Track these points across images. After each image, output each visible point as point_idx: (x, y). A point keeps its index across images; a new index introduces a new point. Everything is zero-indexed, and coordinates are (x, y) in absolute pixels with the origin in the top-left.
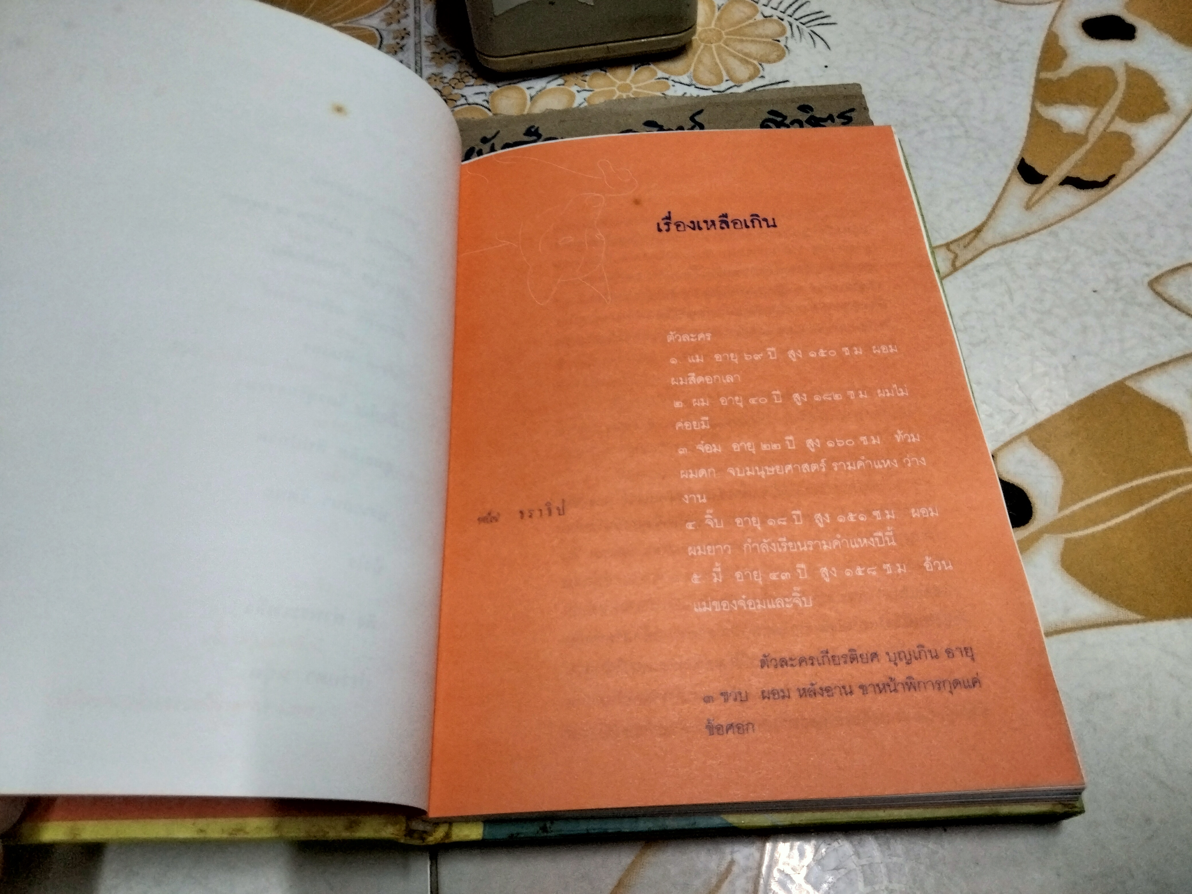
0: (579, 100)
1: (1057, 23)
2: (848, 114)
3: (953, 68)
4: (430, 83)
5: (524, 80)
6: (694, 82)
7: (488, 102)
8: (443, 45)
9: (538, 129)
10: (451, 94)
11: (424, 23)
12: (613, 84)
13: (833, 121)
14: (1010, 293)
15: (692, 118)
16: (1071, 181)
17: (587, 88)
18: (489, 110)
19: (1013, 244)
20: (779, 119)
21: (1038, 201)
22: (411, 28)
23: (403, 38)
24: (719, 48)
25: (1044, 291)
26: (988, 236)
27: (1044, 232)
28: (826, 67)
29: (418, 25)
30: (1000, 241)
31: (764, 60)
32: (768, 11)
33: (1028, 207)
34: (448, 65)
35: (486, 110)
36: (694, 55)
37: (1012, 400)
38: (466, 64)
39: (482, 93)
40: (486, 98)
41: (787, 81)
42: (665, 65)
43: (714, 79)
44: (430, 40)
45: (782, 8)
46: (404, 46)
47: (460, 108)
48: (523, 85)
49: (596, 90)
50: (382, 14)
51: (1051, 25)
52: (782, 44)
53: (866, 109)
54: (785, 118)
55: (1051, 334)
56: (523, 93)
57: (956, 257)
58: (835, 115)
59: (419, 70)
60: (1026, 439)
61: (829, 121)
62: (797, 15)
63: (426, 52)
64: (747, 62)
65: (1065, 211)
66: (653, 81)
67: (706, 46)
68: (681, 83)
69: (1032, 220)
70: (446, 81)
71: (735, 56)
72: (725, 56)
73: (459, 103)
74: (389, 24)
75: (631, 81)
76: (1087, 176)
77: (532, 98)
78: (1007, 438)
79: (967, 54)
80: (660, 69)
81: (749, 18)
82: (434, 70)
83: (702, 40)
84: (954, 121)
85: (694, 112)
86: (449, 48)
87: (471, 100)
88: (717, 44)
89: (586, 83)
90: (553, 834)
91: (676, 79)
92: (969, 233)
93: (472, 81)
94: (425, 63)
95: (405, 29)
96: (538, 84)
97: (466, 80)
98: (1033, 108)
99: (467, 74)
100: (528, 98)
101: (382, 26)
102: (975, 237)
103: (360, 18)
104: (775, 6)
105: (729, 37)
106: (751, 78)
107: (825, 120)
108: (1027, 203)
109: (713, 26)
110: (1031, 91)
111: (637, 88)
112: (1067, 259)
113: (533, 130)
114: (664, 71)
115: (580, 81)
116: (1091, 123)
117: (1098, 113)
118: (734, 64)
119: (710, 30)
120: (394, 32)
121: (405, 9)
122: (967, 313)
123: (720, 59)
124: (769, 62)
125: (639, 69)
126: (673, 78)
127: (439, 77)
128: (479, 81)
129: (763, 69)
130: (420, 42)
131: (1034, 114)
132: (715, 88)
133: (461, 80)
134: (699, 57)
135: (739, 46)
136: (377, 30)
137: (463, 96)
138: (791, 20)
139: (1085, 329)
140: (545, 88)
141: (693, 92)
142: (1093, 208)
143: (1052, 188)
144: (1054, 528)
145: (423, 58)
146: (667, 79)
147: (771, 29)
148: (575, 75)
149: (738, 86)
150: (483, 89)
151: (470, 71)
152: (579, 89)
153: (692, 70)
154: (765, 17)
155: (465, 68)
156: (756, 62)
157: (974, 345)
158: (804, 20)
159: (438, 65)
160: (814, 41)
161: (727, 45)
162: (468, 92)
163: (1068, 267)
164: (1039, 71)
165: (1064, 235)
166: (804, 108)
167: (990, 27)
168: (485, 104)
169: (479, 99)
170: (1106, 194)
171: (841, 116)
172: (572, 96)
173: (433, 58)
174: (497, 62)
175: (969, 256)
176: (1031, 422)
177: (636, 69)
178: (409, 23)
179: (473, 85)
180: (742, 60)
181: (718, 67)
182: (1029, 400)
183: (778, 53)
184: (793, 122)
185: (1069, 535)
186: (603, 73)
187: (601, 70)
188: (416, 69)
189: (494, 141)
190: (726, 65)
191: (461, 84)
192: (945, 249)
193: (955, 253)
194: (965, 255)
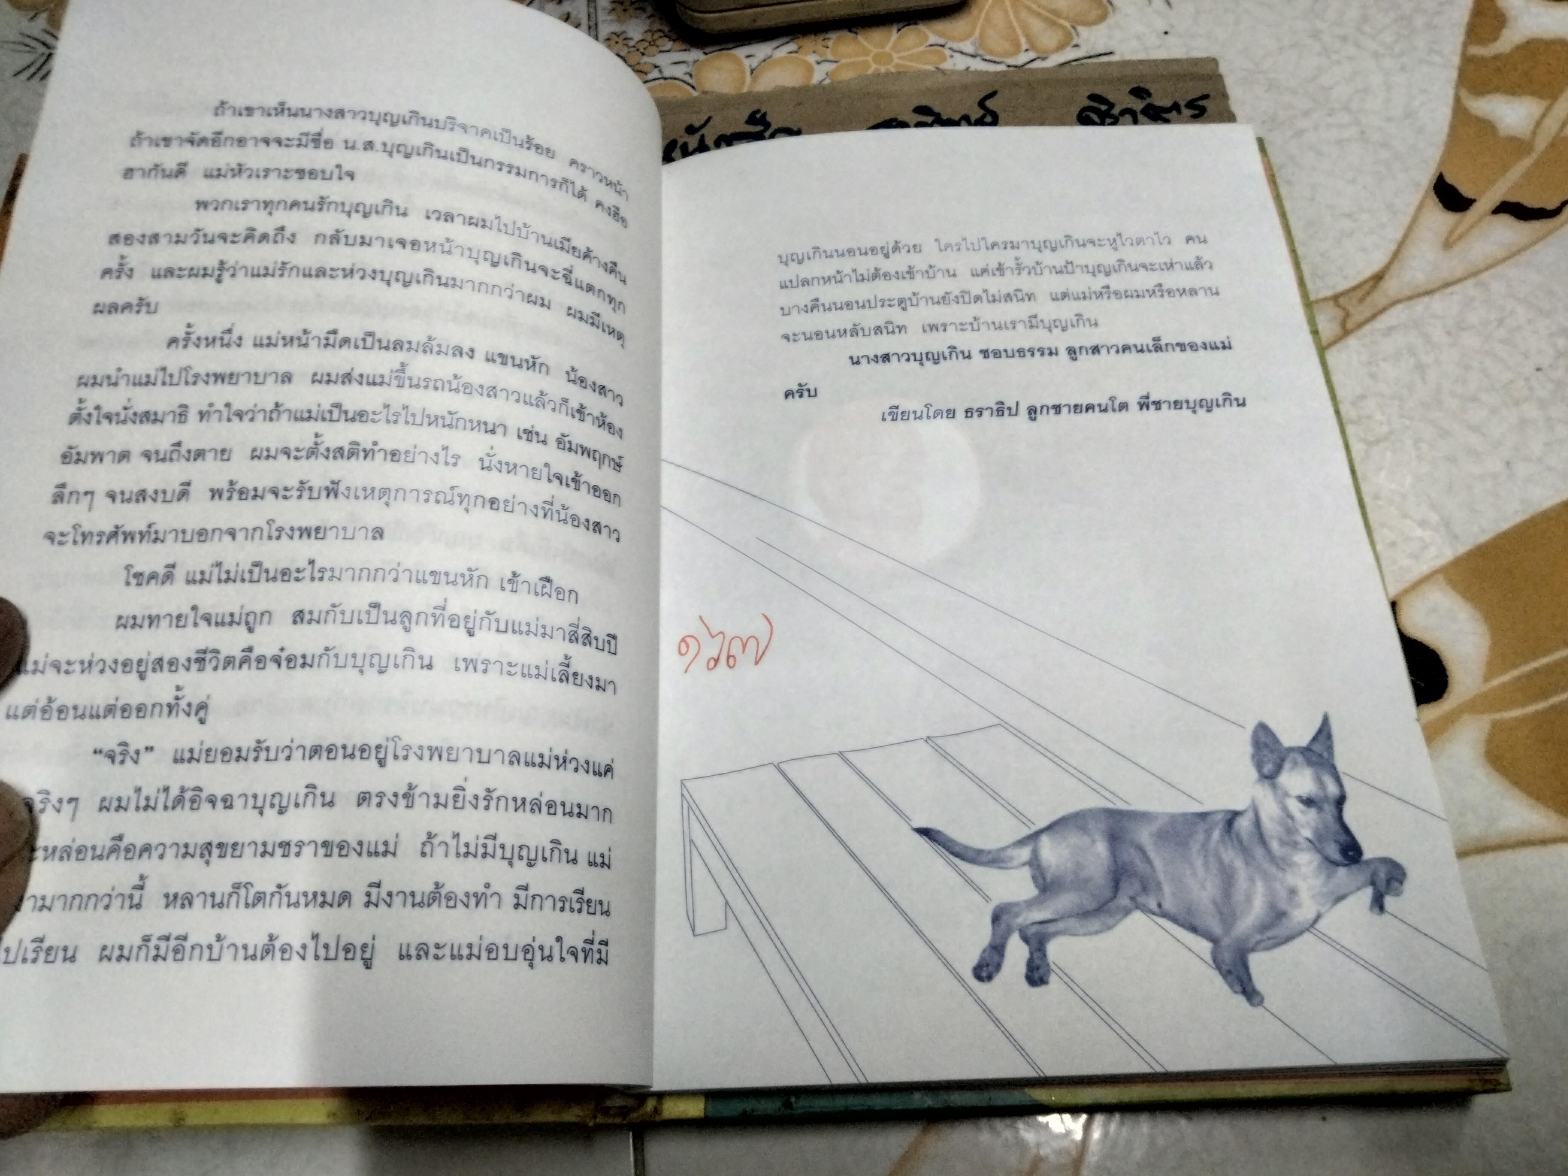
0: (819, 74)
2: (1201, 103)
3: (1344, 39)
4: (609, 47)
5: (742, 45)
6: (981, 52)
7: (691, 76)
9: (765, 114)
10: (640, 63)
12: (866, 53)
13: (1179, 112)
14: (1421, 368)
15: (982, 104)
16: (1507, 208)
17: (830, 57)
18: (693, 87)
19: (1426, 299)
20: (1104, 108)
21: (1460, 237)
25: (1467, 368)
26: (1391, 287)
27: (1470, 282)
28: (1166, 33)
30: (1406, 293)
31: (1078, 21)
33: (1448, 245)
34: (634, 21)
35: (689, 88)
36: (980, 11)
37: (1423, 523)
38: (660, 19)
39: (683, 62)
40: (688, 70)
41: (1111, 53)
42: (940, 26)
43: (1007, 46)
47: (654, 83)
48: (741, 52)
49: (843, 61)
53: (1225, 96)
54: (1111, 105)
55: (1475, 429)
56: (739, 63)
57: (1347, 315)
58: (1182, 103)
59: (593, 28)
60: (1440, 577)
61: (1174, 112)
63: (604, 1)
64: (1053, 24)
65: (1500, 253)
66: (922, 48)
68: (962, 53)
69: (1452, 265)
70: (632, 43)
71: (1038, 15)
72: (1024, 14)
73: (652, 76)
75: (894, 48)
76: (1531, 201)
77: (752, 71)
78: (1414, 577)
79: (1365, 19)
80: (933, 32)
82: (616, 28)
84: (1345, 118)
85: (984, 94)
87: (667, 73)
89: (828, 51)
90: (799, 1111)
91: (955, 46)
92: (1366, 282)
93: (669, 45)
94: (602, 16)
96: (762, 50)
97: (659, 42)
98: (1457, 100)
99: (661, 34)
100: (748, 71)
102: (1374, 288)
106: (1061, 47)
107: (1168, 110)
108: (1447, 239)
110: (1454, 73)
111: (901, 58)
112: (1501, 322)
113: (758, 116)
114: (941, 35)
115: (820, 47)
116: (1538, 124)
117: (1548, 109)
118: (1036, 25)
122: (1363, 397)
123: (1017, 18)
124: (1086, 24)
125: (903, 30)
126: (950, 44)
127: (622, 38)
128: (678, 45)
129: (1078, 35)
131: (1459, 108)
132: (1011, 61)
133: (653, 43)
134: (987, 14)
137: (656, 67)
139: (1523, 423)
140: (770, 57)
141: (978, 65)
143: (1480, 220)
144: (1477, 705)
145: (600, 13)
146: (942, 46)
148: (813, 36)
149: (1044, 59)
150: (684, 56)
151: (666, 29)
152: (819, 58)
153: (977, 33)
155: (657, 26)
156: (1067, 25)
157: (1371, 444)
159: (619, 21)
162: (663, 60)
163: (1502, 333)
164: (1465, 45)
165: (1497, 287)
166: (1139, 92)
168: (687, 78)
169: (679, 71)
170: (1557, 229)
171: (1190, 105)
172: (810, 70)
173: (614, 9)
174: (703, 20)
175: (1364, 315)
176: (1449, 554)
177: (899, 30)
179: (669, 51)
180: (1046, 20)
181: (1014, 30)
182: (1447, 524)
183: (1099, 12)
184: (1124, 112)
185: (1497, 716)
186: (852, 35)
187: (850, 31)
188: (590, 28)
189: (704, 131)
190: (1025, 28)
191: (653, 49)
192: (1331, 303)
193: (1344, 309)
194: (1359, 313)
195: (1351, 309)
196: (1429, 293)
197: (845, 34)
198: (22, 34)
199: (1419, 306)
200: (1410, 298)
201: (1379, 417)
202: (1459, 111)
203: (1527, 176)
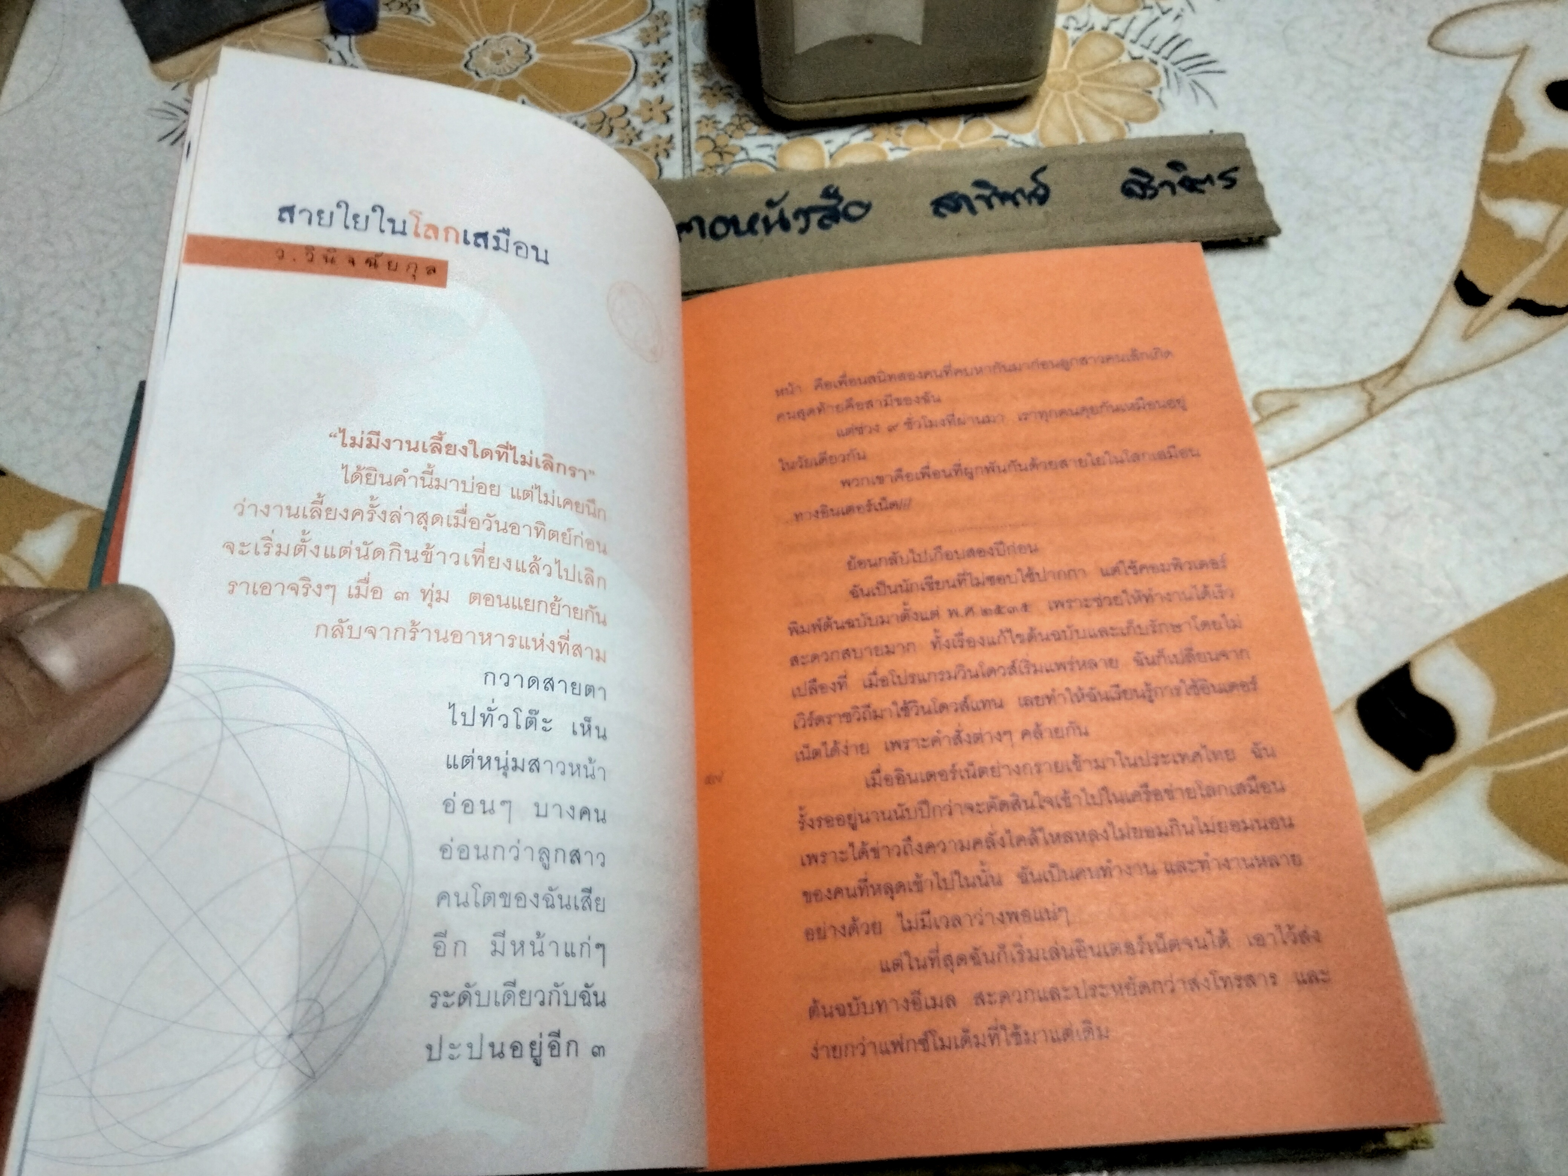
0: (891, 157)
1: (1512, 88)
2: (1231, 175)
3: (1375, 142)
5: (822, 131)
7: (774, 158)
8: (717, 77)
9: (837, 190)
10: (727, 146)
11: (690, 45)
12: (936, 141)
13: (1212, 182)
14: (1439, 450)
15: (1034, 177)
16: (1522, 305)
17: (902, 145)
18: (777, 169)
19: (1445, 386)
20: (1144, 180)
21: (1478, 330)
22: (674, 52)
23: (664, 65)
24: (1073, 98)
25: (1481, 451)
26: (1414, 374)
29: (682, 47)
30: (1427, 380)
31: (1131, 118)
32: (1137, 51)
33: (1466, 337)
34: (722, 106)
35: (773, 170)
36: (1041, 104)
37: (1437, 592)
38: (747, 105)
39: (767, 146)
40: (773, 153)
42: (1004, 118)
43: (1065, 140)
44: (699, 68)
45: (1155, 46)
46: (665, 75)
47: (741, 164)
48: (820, 138)
49: (915, 146)
50: (636, 30)
51: (1505, 90)
52: (1155, 96)
53: (1252, 169)
54: (1151, 178)
55: (1488, 507)
56: (818, 147)
57: (1373, 399)
58: (1215, 176)
59: (685, 110)
60: (1452, 642)
61: (1208, 185)
62: (1176, 57)
63: (695, 86)
64: (1110, 120)
65: (1513, 346)
66: (988, 139)
67: (1055, 95)
68: (1024, 144)
69: (1470, 355)
70: (721, 126)
71: (1094, 111)
72: (1081, 110)
73: (738, 158)
74: (646, 44)
75: (962, 137)
76: (1543, 300)
77: (831, 156)
78: (1427, 640)
79: (1395, 124)
80: (997, 123)
81: (1111, 59)
82: (706, 111)
83: (1053, 87)
84: (1375, 216)
85: (1037, 167)
86: (724, 82)
87: (753, 155)
88: (1069, 92)
89: (901, 139)
91: (1018, 138)
92: (1386, 371)
93: (754, 129)
94: (693, 100)
95: (666, 53)
96: (840, 136)
97: (746, 126)
98: (1478, 204)
99: (747, 119)
100: (827, 156)
101: (637, 46)
102: (1397, 375)
103: (608, 33)
104: (1147, 43)
105: (1087, 83)
107: (1203, 182)
108: (1465, 332)
109: (1065, 67)
110: (1475, 179)
111: (967, 148)
112: (1513, 409)
113: (832, 191)
114: (1005, 127)
115: (893, 135)
116: (1551, 229)
117: (1561, 214)
118: (1093, 122)
119: (1062, 73)
120: (654, 55)
121: (666, 24)
123: (1076, 114)
124: (1138, 121)
125: (970, 121)
126: (1013, 136)
127: (711, 121)
128: (764, 130)
129: (1129, 129)
130: (686, 71)
131: (1479, 211)
133: (740, 127)
134: (1047, 110)
135: (1099, 97)
136: (631, 52)
137: (742, 149)
138: (1168, 64)
139: (1531, 504)
140: (848, 143)
142: (1549, 341)
143: (1497, 313)
144: (1480, 759)
145: (691, 94)
146: (1006, 138)
147: (1140, 75)
148: (886, 126)
150: (768, 140)
151: (752, 114)
152: (892, 145)
153: (1038, 126)
154: (1134, 58)
155: (744, 111)
156: (1121, 121)
158: (1185, 65)
159: (710, 105)
160: (1196, 97)
161: (1083, 95)
162: (749, 143)
163: (1513, 419)
164: (1486, 152)
165: (1510, 377)
166: (1174, 165)
167: (1428, 86)
168: (771, 161)
169: (764, 154)
171: (1222, 176)
172: (884, 153)
173: (703, 94)
174: (786, 110)
175: (1388, 400)
176: (1460, 620)
177: (966, 122)
178: (671, 44)
179: (755, 134)
180: (1103, 117)
181: (1071, 123)
182: (1459, 593)
183: (1150, 109)
184: (1163, 184)
185: (1501, 769)
186: (922, 125)
187: (921, 120)
188: (682, 110)
189: (783, 205)
190: (1080, 121)
191: (739, 133)
192: (1358, 388)
193: (1370, 394)
194: (1384, 397)
195: (1377, 393)
196: (1447, 380)
197: (917, 124)
198: (165, 102)
199: (1439, 393)
200: (1431, 384)
201: (1399, 494)
202: (1480, 214)
203: (1540, 276)
